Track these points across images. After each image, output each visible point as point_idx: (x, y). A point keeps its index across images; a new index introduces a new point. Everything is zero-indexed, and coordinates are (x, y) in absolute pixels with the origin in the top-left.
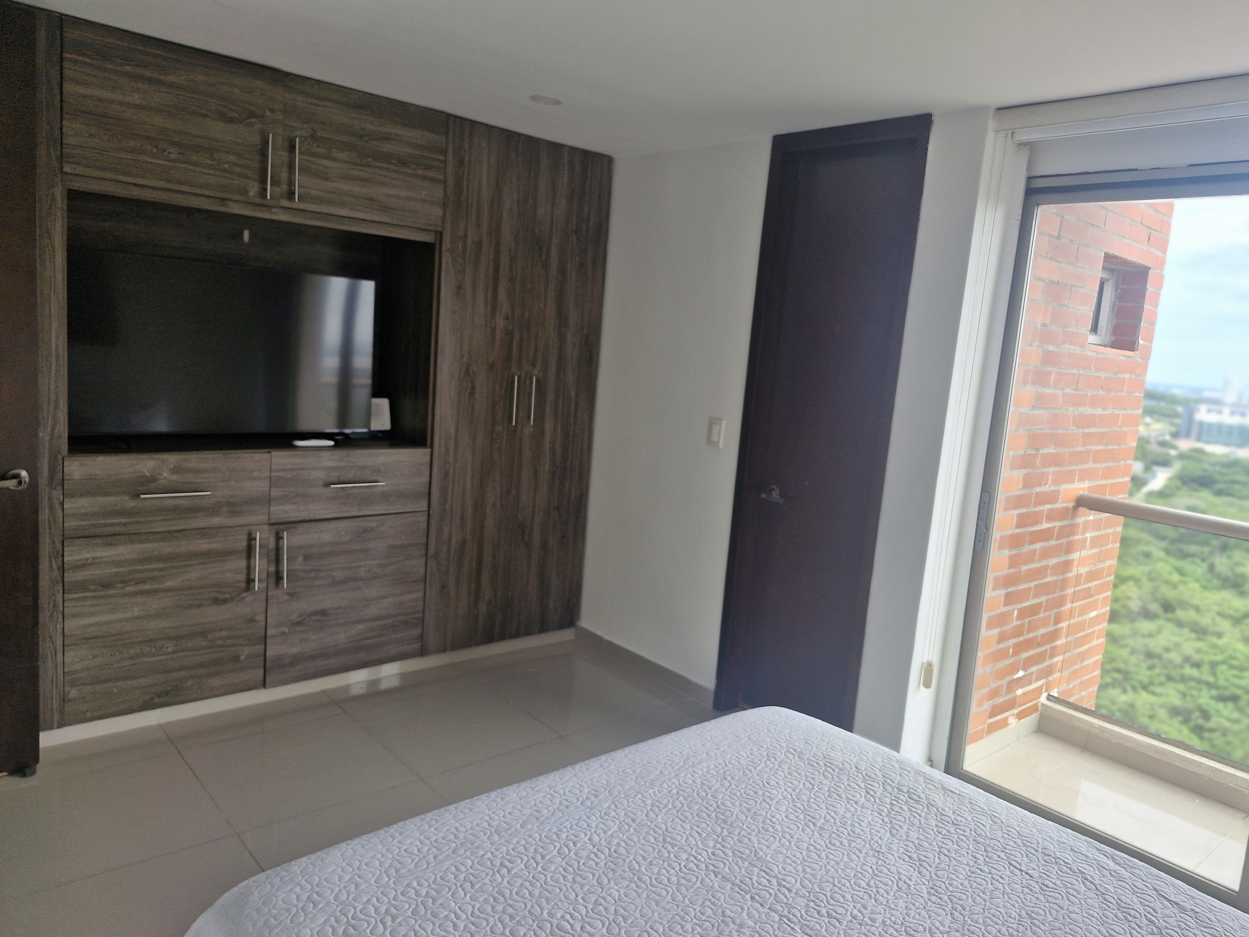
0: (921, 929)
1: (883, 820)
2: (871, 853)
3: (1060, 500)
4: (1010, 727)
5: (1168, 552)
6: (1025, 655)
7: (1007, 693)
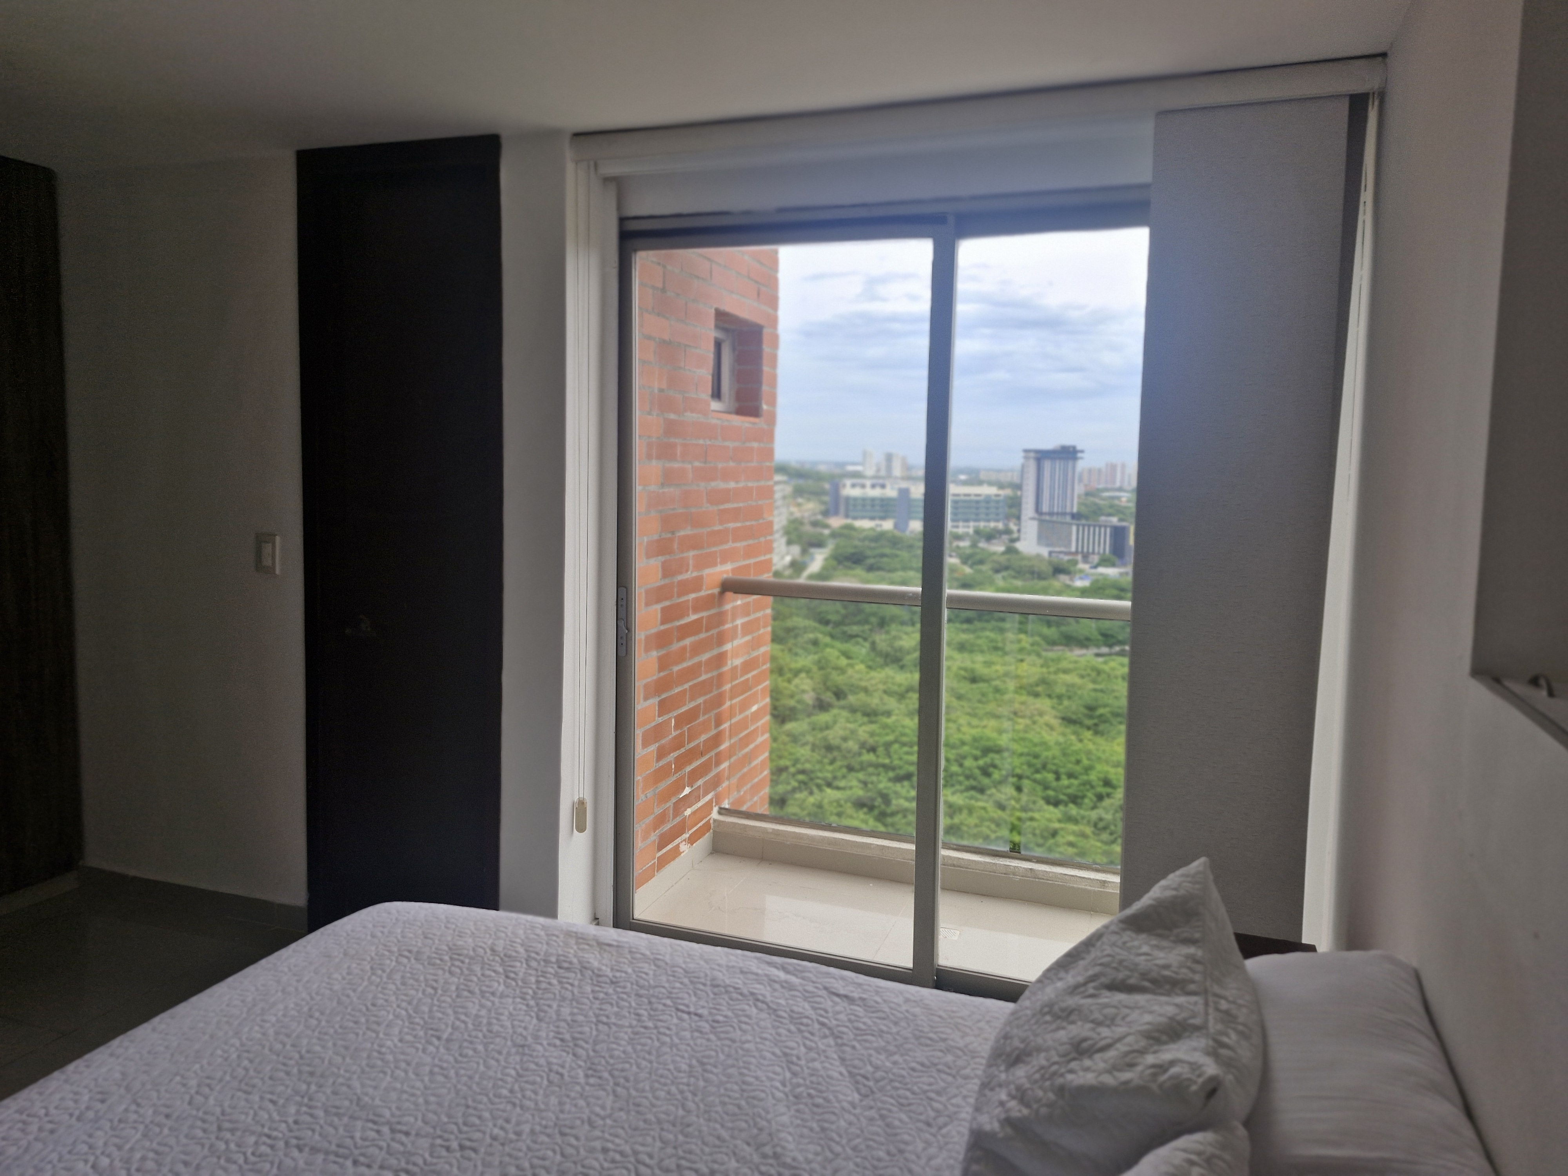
0: (578, 1122)
1: (527, 1005)
2: (514, 1050)
3: (704, 587)
4: (682, 855)
5: (832, 636)
6: (688, 769)
7: (675, 817)
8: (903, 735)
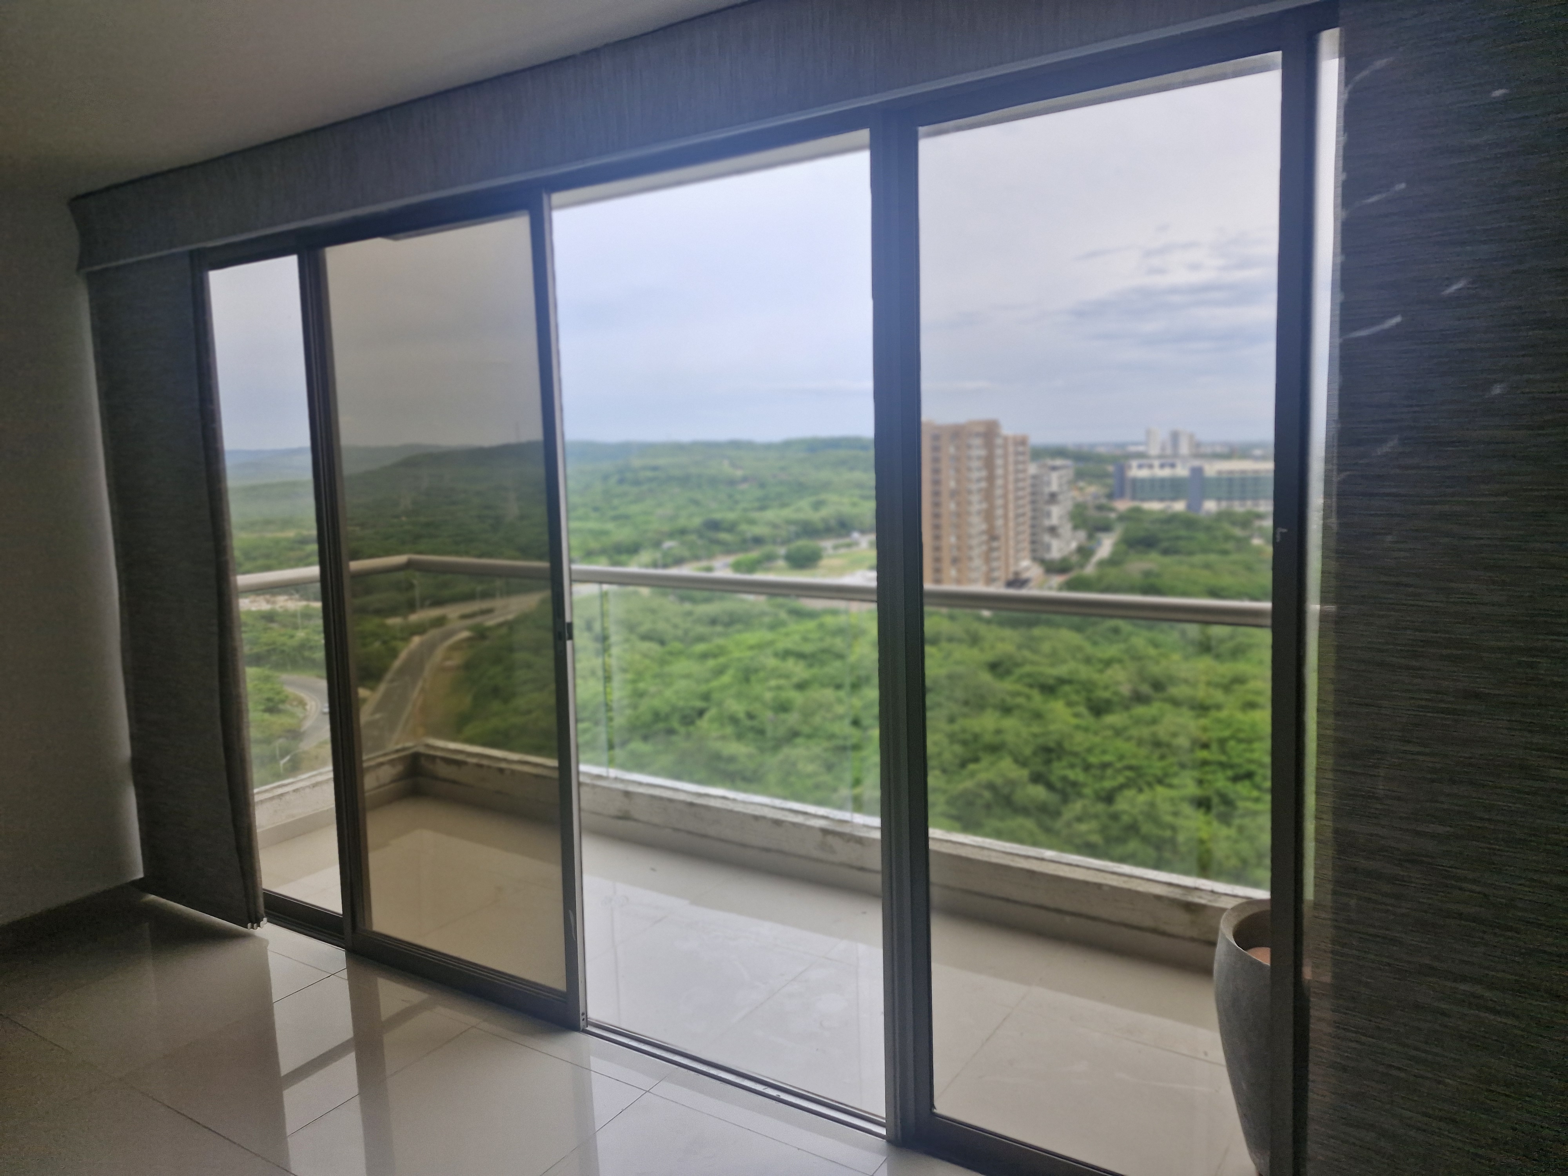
8: (1239, 730)
